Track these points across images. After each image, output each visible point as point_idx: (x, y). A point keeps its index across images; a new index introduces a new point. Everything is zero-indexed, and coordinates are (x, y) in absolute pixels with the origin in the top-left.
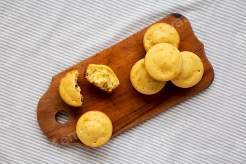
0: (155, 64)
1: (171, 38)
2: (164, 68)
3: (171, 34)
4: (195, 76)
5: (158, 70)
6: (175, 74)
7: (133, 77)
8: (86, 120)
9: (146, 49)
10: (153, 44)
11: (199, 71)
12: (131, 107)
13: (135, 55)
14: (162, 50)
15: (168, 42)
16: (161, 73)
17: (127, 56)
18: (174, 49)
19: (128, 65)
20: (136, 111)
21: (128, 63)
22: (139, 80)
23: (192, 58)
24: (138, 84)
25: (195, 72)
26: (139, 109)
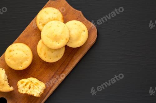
0: (49, 39)
1: (55, 16)
2: (56, 39)
3: (55, 13)
4: (83, 35)
5: (53, 42)
6: (67, 39)
7: (40, 54)
9: (41, 30)
10: (44, 25)
11: (84, 31)
13: (36, 38)
14: (50, 27)
15: (54, 20)
16: (56, 43)
17: (31, 41)
18: (59, 23)
19: (35, 47)
20: (53, 76)
21: (34, 45)
22: (45, 54)
23: (75, 24)
24: (46, 57)
25: (81, 33)
26: (54, 74)
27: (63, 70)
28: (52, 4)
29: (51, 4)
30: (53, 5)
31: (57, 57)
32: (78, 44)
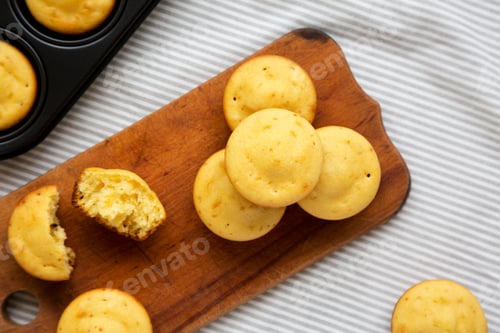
0: (251, 164)
1: (295, 94)
2: (275, 174)
3: (294, 84)
4: (359, 189)
5: (259, 178)
6: (305, 187)
7: (200, 198)
8: (82, 315)
9: (231, 124)
10: (249, 111)
11: (368, 176)
12: (200, 275)
13: (204, 138)
14: (268, 127)
15: (286, 105)
16: (268, 186)
17: (185, 143)
18: (299, 124)
19: (189, 165)
20: (213, 283)
21: (189, 160)
22: (216, 205)
23: (349, 142)
24: (214, 216)
25: (357, 178)
26: (221, 277)
27: (251, 273)
28: (296, 48)
29: (293, 46)
30: (299, 51)
31: (251, 227)
32: (334, 212)
